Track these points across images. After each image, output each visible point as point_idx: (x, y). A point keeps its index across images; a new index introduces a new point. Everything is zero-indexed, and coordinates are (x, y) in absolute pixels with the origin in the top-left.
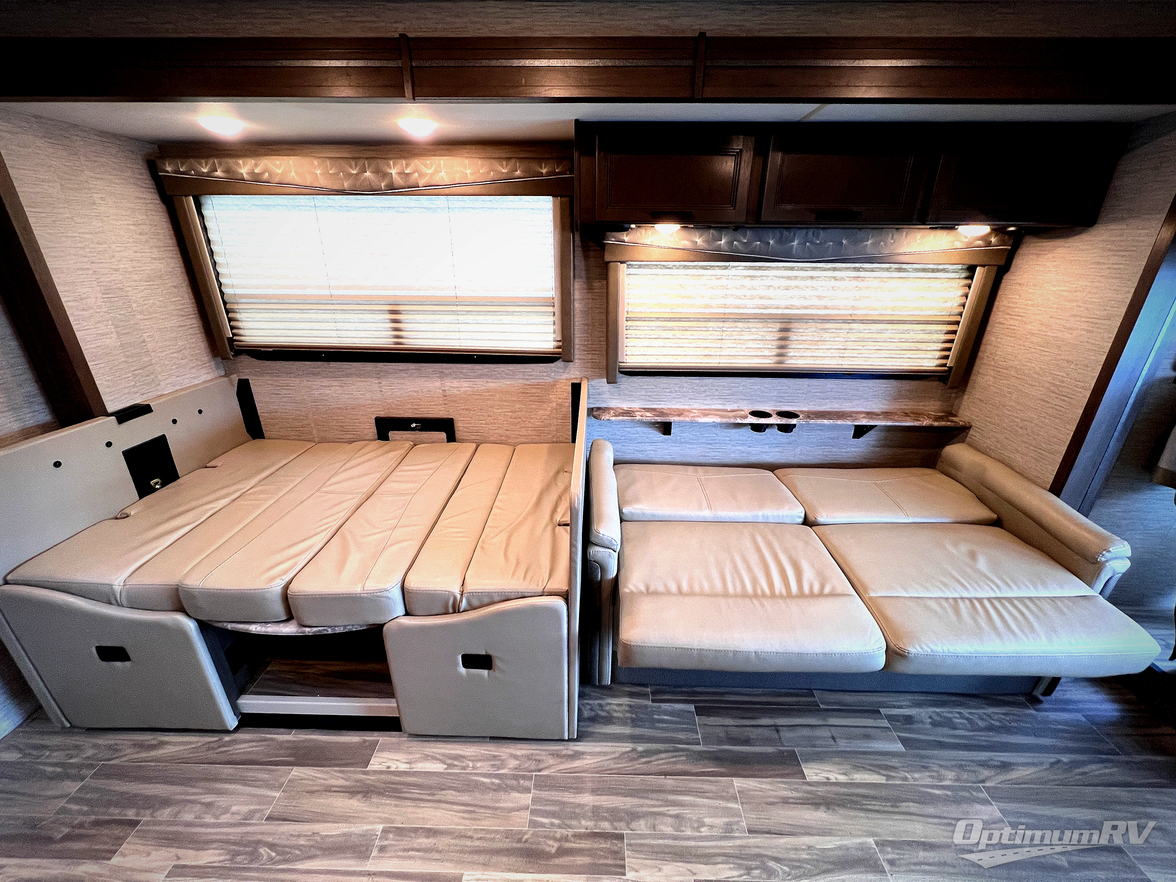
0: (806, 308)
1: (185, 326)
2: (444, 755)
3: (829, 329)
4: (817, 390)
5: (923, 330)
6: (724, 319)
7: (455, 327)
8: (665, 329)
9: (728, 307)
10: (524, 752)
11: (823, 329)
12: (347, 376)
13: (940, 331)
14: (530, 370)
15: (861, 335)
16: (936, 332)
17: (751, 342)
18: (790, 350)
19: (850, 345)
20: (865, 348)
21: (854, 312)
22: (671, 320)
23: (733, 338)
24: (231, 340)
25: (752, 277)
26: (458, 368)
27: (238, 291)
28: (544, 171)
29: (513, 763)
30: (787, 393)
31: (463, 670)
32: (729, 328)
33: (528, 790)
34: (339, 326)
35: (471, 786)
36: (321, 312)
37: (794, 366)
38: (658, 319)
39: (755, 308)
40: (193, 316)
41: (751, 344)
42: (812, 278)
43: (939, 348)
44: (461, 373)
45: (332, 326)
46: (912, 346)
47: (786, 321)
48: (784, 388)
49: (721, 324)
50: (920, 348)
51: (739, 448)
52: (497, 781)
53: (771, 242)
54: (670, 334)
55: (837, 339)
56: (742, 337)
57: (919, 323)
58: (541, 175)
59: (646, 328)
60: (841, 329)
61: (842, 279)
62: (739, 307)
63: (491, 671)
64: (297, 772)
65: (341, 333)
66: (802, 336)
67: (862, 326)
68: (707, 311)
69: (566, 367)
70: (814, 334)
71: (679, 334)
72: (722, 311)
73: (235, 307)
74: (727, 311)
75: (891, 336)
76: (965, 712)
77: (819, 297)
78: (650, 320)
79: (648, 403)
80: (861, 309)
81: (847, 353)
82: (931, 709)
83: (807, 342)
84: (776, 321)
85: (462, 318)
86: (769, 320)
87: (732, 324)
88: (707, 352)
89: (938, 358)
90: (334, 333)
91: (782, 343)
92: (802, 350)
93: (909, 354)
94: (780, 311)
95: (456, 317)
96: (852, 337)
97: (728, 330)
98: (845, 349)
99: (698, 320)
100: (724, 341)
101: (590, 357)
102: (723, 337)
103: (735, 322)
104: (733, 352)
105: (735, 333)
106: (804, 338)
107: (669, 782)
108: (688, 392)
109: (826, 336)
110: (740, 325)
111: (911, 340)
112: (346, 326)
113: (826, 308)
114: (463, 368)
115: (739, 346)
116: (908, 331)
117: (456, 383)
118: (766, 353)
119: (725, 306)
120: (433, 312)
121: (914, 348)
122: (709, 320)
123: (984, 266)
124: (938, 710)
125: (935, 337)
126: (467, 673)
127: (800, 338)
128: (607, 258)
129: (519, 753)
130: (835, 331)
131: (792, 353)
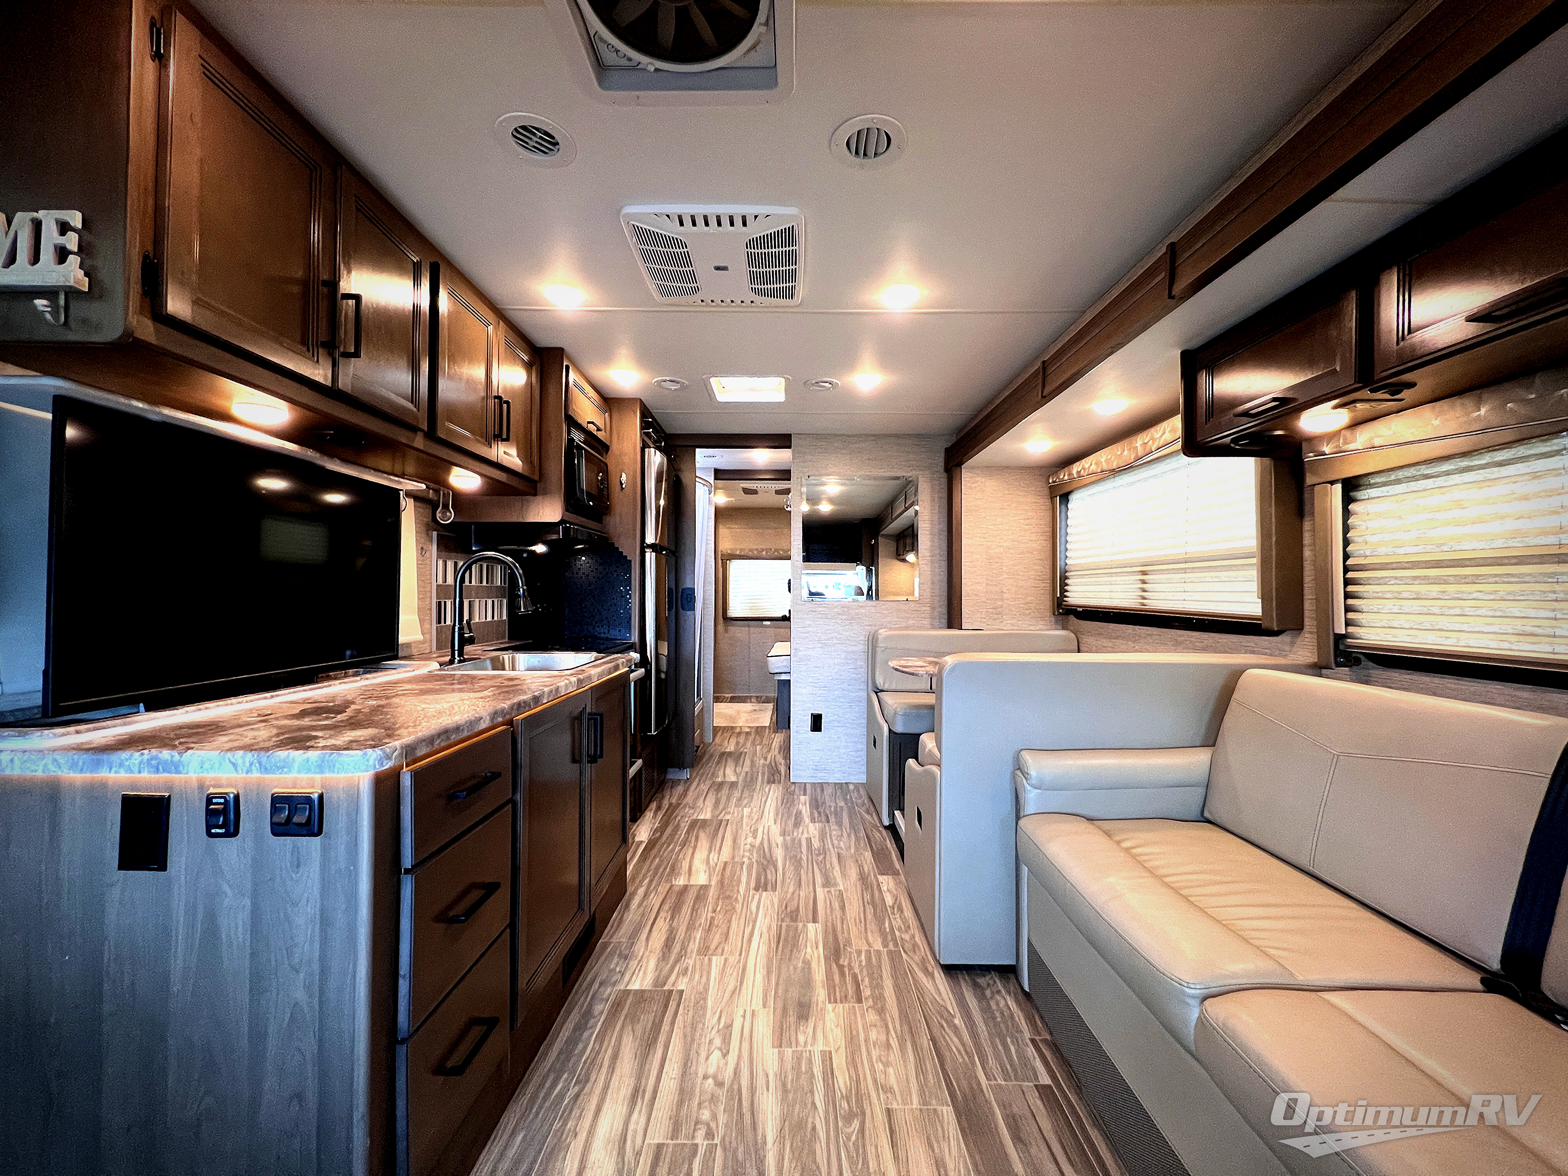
2: (900, 903)
7: (1182, 587)
10: (919, 943)
12: (1117, 638)
14: (1253, 644)
24: (1059, 599)
29: (907, 937)
31: (917, 824)
33: (885, 946)
34: (1112, 587)
35: (880, 921)
36: (1105, 575)
45: (1109, 588)
52: (888, 930)
59: (1394, 581)
64: (868, 855)
65: (1112, 595)
69: (1292, 643)
72: (1551, 539)
85: (1188, 576)
90: (1108, 595)
95: (1184, 576)
100: (1562, 605)
102: (1561, 597)
107: (926, 1042)
112: (1115, 588)
114: (1192, 637)
119: (1561, 531)
120: (1168, 571)
122: (1521, 561)
128: (1310, 480)
129: (917, 939)
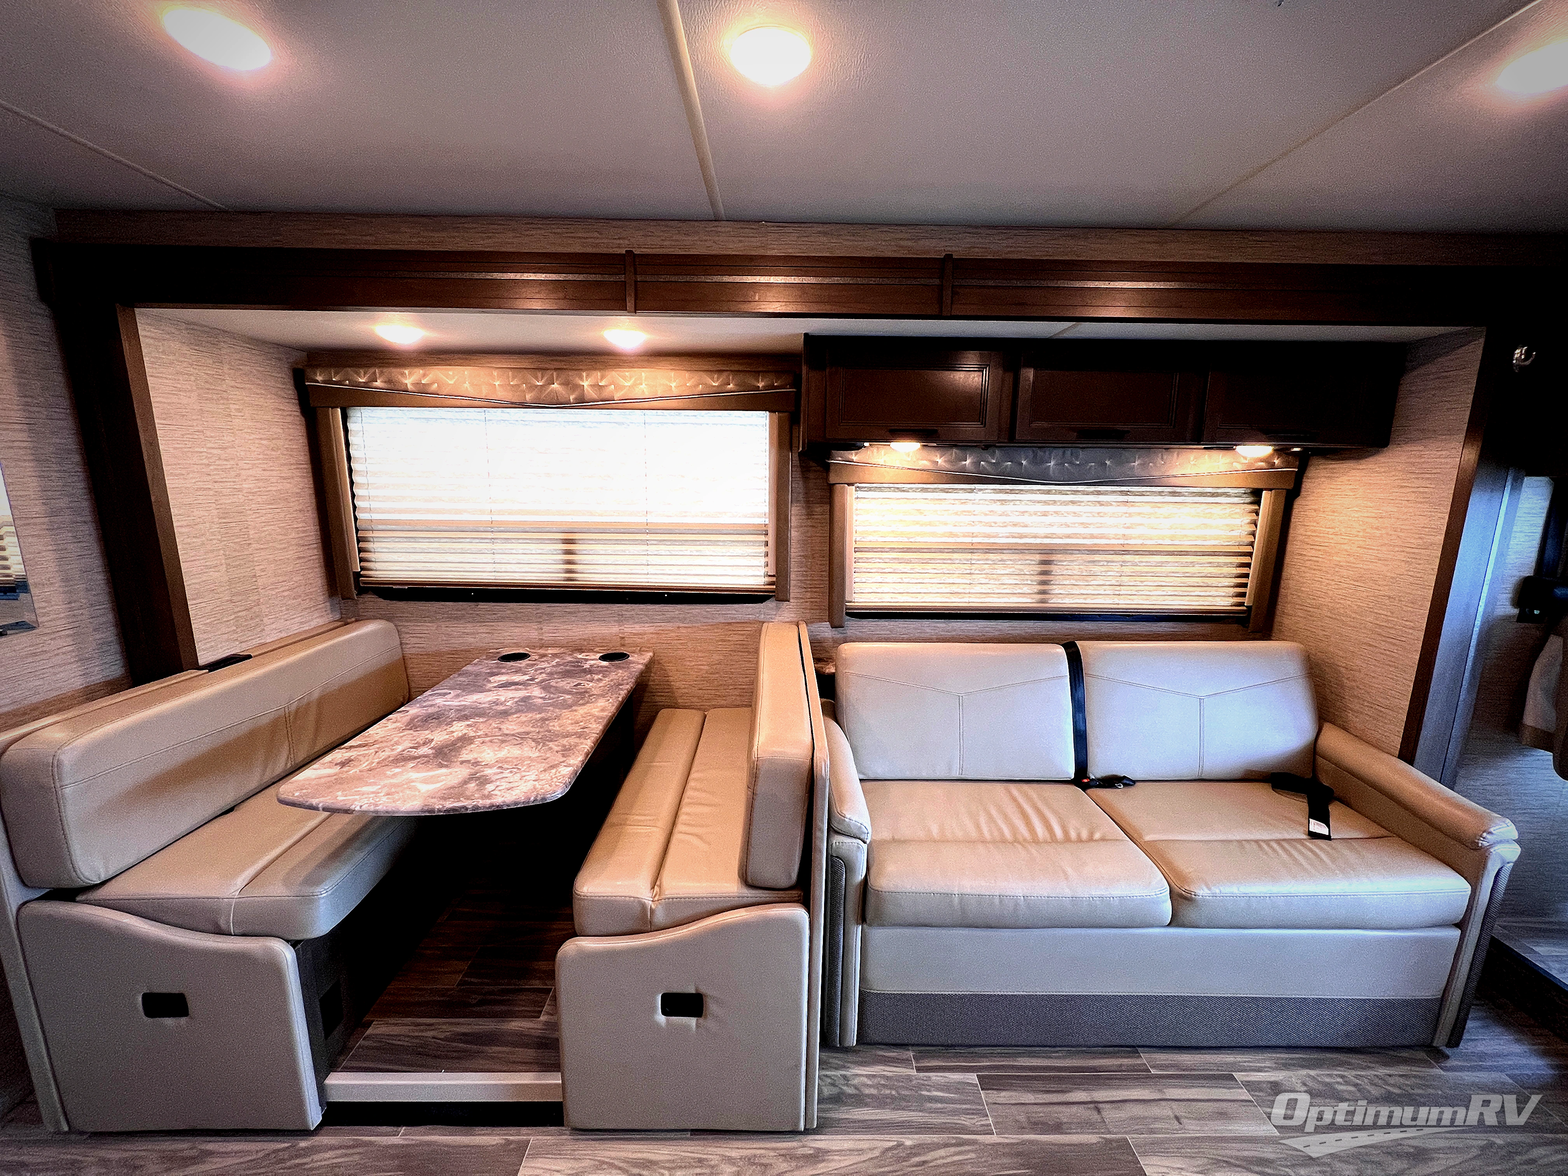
0: (1068, 537)
1: (304, 557)
2: (624, 1160)
3: (1099, 561)
5: (1210, 563)
6: (972, 550)
7: (643, 560)
8: (901, 561)
9: (976, 536)
10: (742, 1153)
11: (1089, 562)
12: (502, 619)
13: (1231, 563)
14: (734, 612)
15: (1138, 569)
16: (1226, 564)
17: (1006, 577)
18: (1055, 587)
19: (1125, 581)
20: (1145, 583)
21: (1126, 542)
22: (908, 550)
23: (984, 572)
24: (357, 575)
25: (1003, 501)
26: (641, 610)
27: (375, 516)
28: (761, 385)
29: (728, 1170)
31: (661, 1019)
32: (978, 560)
34: (498, 557)
36: (478, 541)
37: (1061, 606)
38: (892, 550)
39: (1008, 537)
40: (315, 546)
41: (1006, 580)
42: (1073, 502)
43: (1232, 584)
44: (646, 615)
45: (489, 558)
46: (1199, 581)
47: (1046, 551)
49: (969, 556)
50: (1210, 584)
53: (1024, 462)
54: (907, 567)
55: (1109, 573)
56: (995, 572)
57: (1204, 554)
58: (758, 388)
59: (878, 560)
60: (1113, 562)
61: (1109, 504)
62: (989, 536)
63: (701, 1020)
65: (498, 567)
66: (1067, 569)
67: (1137, 558)
68: (951, 540)
69: (778, 608)
70: (1081, 567)
71: (918, 567)
72: (969, 540)
73: (369, 534)
74: (975, 540)
75: (1174, 569)
76: (1350, 1074)
77: (1084, 525)
78: (882, 550)
80: (1135, 538)
81: (1124, 591)
82: (1304, 1072)
83: (1073, 577)
84: (1035, 552)
85: (652, 549)
86: (1026, 551)
87: (982, 556)
88: (954, 589)
89: (1233, 596)
90: (489, 567)
91: (1044, 578)
92: (1069, 587)
93: (1198, 591)
94: (1038, 541)
95: (645, 547)
96: (1127, 570)
97: (978, 562)
98: (1120, 585)
99: (941, 551)
100: (974, 576)
101: (809, 595)
102: (972, 571)
103: (987, 553)
104: (985, 589)
105: (986, 566)
106: (1070, 572)
109: (1096, 570)
110: (992, 556)
111: (1199, 575)
112: (506, 558)
113: (1092, 537)
114: (648, 610)
115: (992, 582)
116: (1193, 564)
117: (638, 628)
118: (1026, 589)
119: (973, 535)
120: (618, 542)
121: (1202, 584)
122: (954, 551)
123: (1271, 490)
124: (1312, 1073)
125: (1226, 570)
126: (667, 1021)
127: (1065, 572)
128: (833, 479)
129: (735, 1154)
130: (1105, 564)
131: (1056, 590)
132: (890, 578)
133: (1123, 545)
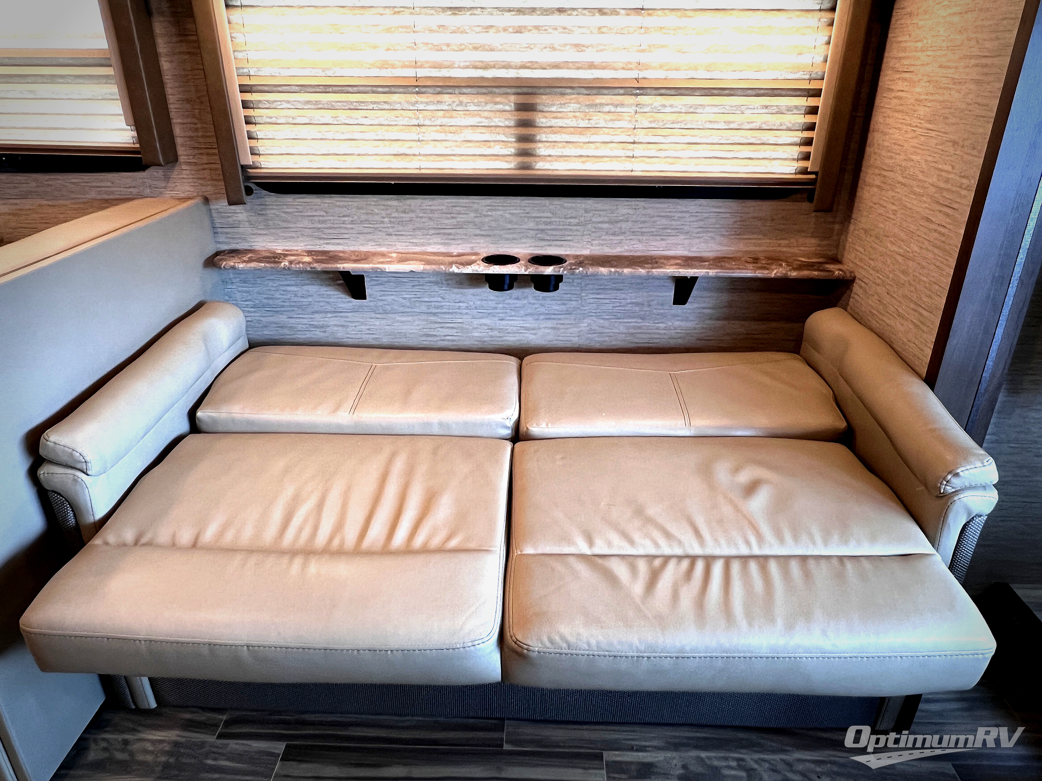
0: (556, 66)
3: (602, 105)
4: (601, 219)
5: (766, 107)
6: (417, 88)
8: (318, 106)
9: (421, 67)
11: (589, 106)
13: (796, 107)
15: (660, 117)
16: (789, 109)
17: (469, 130)
18: (540, 145)
19: (641, 136)
20: (669, 140)
21: (642, 74)
22: (326, 89)
23: (438, 122)
30: (550, 223)
32: (427, 103)
37: (551, 173)
38: (303, 88)
39: (467, 67)
41: (469, 134)
43: (798, 140)
46: (750, 136)
47: (525, 90)
48: (545, 215)
49: (413, 98)
50: (765, 140)
51: (484, 321)
54: (327, 116)
55: (618, 124)
56: (453, 122)
57: (757, 93)
59: (285, 105)
60: (622, 105)
61: (614, 12)
62: (439, 66)
66: (556, 118)
67: (657, 101)
68: (384, 73)
70: (578, 114)
71: (343, 115)
72: (410, 73)
74: (421, 73)
75: (712, 117)
77: (578, 47)
78: (291, 89)
79: (318, 242)
80: (654, 68)
81: (639, 151)
82: (694, 754)
83: (564, 130)
84: (509, 90)
86: (496, 90)
87: (432, 98)
88: (396, 148)
89: (798, 160)
91: (524, 131)
92: (560, 145)
93: (746, 152)
94: (511, 74)
96: (644, 119)
97: (428, 107)
98: (634, 143)
99: (373, 89)
100: (423, 129)
101: (205, 159)
102: (421, 122)
103: (437, 93)
104: (440, 149)
105: (441, 114)
106: (560, 123)
108: (382, 222)
109: (599, 119)
110: (446, 98)
111: (747, 126)
113: (592, 66)
115: (450, 137)
116: (740, 110)
118: (499, 149)
119: (416, 65)
121: (754, 141)
122: (391, 90)
127: (554, 122)
130: (613, 109)
131: (542, 150)
132: (304, 131)
133: (637, 80)
